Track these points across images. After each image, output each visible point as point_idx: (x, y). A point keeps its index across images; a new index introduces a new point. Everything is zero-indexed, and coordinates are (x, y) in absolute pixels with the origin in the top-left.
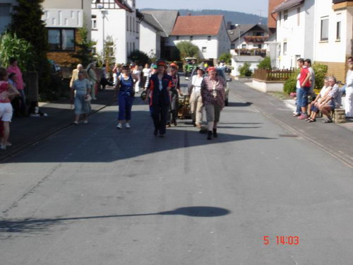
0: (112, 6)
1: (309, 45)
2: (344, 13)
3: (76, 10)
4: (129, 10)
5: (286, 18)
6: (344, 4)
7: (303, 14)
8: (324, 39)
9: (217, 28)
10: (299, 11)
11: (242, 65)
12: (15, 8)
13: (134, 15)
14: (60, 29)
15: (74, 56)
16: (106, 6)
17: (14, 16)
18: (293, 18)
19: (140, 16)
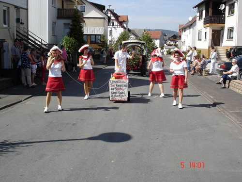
0: (118, 27)
1: (193, 42)
2: (208, 28)
3: (101, 28)
4: (125, 28)
5: (185, 31)
6: (208, 25)
7: (191, 29)
8: (200, 39)
9: (159, 35)
10: (190, 28)
11: (168, 50)
12: (71, 25)
13: (127, 30)
14: (96, 35)
15: (99, 46)
16: (116, 27)
17: (71, 29)
18: (187, 31)
19: (129, 30)
